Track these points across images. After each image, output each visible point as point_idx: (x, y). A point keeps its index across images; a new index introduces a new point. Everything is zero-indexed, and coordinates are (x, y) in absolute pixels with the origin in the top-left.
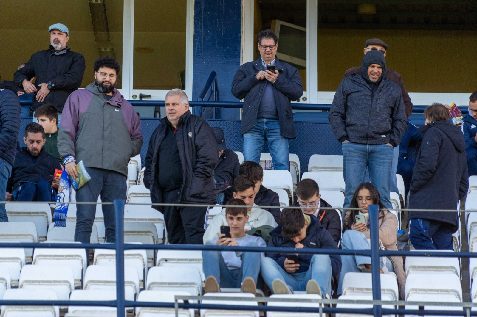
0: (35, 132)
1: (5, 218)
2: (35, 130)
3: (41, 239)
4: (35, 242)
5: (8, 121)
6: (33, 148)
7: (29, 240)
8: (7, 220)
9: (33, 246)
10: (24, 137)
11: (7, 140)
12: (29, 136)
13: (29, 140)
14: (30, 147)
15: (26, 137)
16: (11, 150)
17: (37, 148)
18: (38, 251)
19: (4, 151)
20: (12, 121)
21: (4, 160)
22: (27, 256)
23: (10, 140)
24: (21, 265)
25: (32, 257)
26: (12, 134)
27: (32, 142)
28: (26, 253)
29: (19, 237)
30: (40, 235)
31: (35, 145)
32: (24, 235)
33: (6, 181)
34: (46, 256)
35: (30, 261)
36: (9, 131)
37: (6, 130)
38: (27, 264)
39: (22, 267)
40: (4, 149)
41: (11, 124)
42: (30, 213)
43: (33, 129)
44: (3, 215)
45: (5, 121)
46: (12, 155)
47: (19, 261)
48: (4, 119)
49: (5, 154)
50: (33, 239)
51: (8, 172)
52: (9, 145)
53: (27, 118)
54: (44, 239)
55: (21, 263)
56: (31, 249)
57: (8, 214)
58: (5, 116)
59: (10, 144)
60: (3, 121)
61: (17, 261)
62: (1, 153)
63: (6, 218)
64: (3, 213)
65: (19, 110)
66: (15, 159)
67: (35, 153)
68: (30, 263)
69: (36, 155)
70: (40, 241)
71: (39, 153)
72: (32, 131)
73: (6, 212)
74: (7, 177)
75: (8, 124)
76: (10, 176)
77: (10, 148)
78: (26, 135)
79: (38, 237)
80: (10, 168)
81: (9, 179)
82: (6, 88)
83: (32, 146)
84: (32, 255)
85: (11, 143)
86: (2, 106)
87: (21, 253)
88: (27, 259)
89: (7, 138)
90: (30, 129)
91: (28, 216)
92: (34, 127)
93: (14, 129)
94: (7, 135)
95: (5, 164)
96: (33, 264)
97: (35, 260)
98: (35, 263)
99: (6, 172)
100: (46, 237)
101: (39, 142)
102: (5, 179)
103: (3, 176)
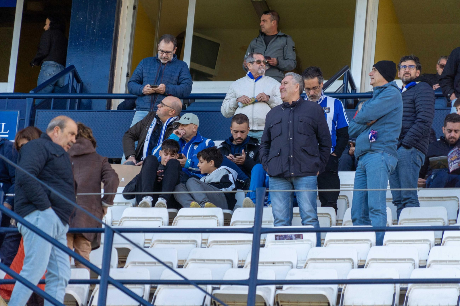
0: (454, 122)
1: (416, 203)
2: (454, 120)
3: (451, 222)
4: (445, 225)
5: (422, 111)
6: (450, 137)
7: (440, 224)
8: (418, 205)
9: (443, 229)
10: (443, 127)
11: (420, 130)
12: (448, 126)
13: (448, 130)
14: (448, 135)
15: (445, 127)
16: (425, 140)
17: (455, 137)
18: (447, 233)
19: (417, 141)
20: (426, 112)
21: (418, 150)
22: (436, 238)
23: (425, 130)
24: (430, 246)
25: (441, 239)
26: (426, 124)
27: (450, 131)
28: (435, 235)
29: (430, 221)
30: (450, 219)
31: (453, 134)
32: (435, 219)
33: (419, 169)
34: (455, 237)
35: (439, 243)
36: (423, 122)
37: (420, 120)
38: (436, 245)
39: (430, 248)
40: (418, 138)
41: (425, 115)
42: (442, 198)
43: (453, 119)
44: (415, 201)
45: (419, 112)
46: (426, 144)
47: (429, 243)
48: (418, 110)
49: (418, 144)
50: (444, 222)
51: (421, 161)
52: (422, 134)
53: (444, 109)
54: (454, 222)
55: (430, 244)
56: (441, 232)
57: (419, 200)
58: (420, 108)
59: (424, 134)
60: (417, 112)
61: (427, 243)
62: (415, 143)
63: (418, 204)
64: (415, 199)
65: (433, 101)
66: (428, 148)
67: (452, 141)
68: (440, 245)
69: (453, 143)
70: (450, 224)
71: (456, 141)
72: (450, 121)
73: (418, 198)
74: (420, 165)
75: (422, 114)
76: (423, 164)
77: (424, 138)
78: (445, 125)
79: (448, 220)
80: (424, 157)
81: (422, 167)
82: (422, 81)
83: (450, 135)
84: (441, 237)
85: (425, 132)
86: (417, 98)
87: (431, 236)
88: (436, 240)
89: (421, 128)
90: (449, 119)
91: (440, 200)
92: (453, 117)
93: (428, 119)
94: (421, 125)
95: (418, 153)
96: (442, 245)
97: (444, 242)
98: (443, 244)
99: (419, 161)
100: (456, 221)
101: (457, 131)
102: (418, 167)
103: (416, 165)
